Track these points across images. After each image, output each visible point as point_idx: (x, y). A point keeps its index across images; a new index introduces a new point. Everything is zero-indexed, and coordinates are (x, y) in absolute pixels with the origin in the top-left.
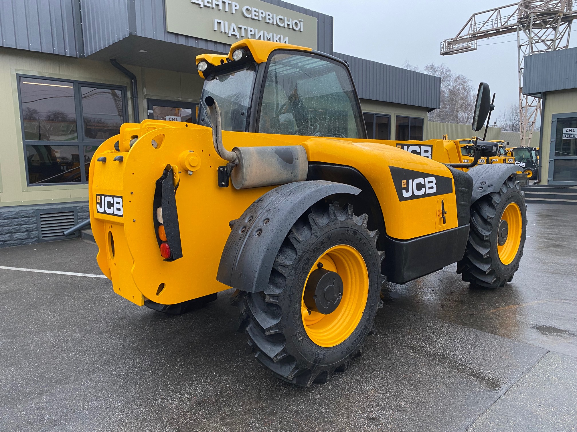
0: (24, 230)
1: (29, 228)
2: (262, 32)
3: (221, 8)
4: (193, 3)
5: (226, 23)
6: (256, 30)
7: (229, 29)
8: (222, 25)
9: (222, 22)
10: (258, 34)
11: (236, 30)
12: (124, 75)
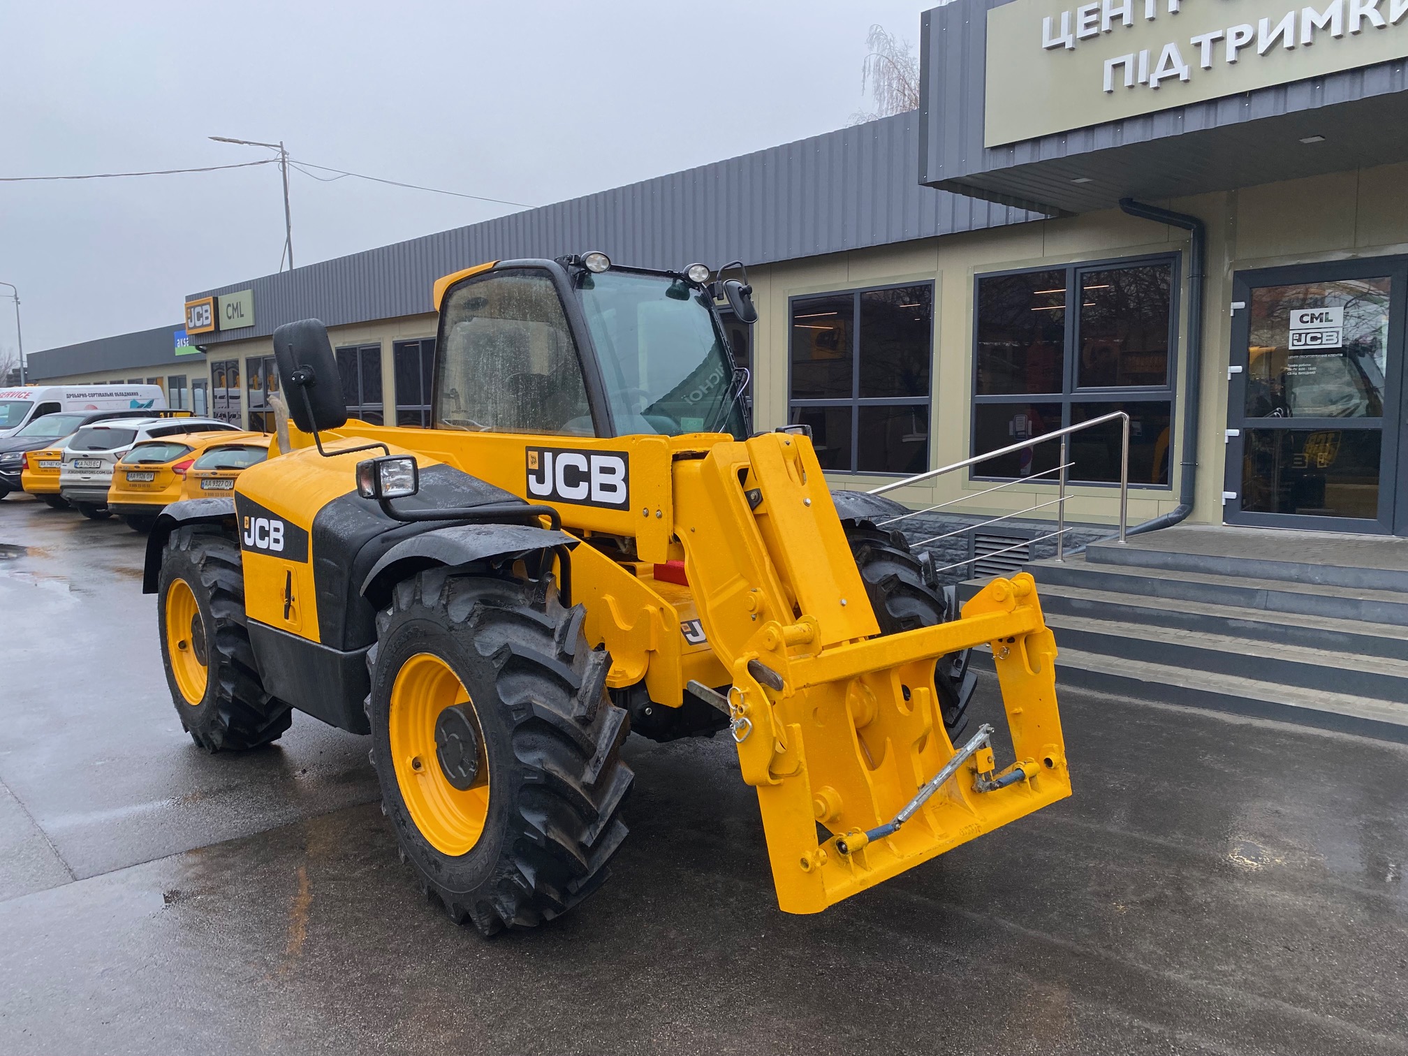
0: (949, 558)
1: (956, 555)
2: (1291, 16)
3: (1126, 20)
4: (1049, 48)
5: (1144, 55)
6: (1263, 24)
7: (1152, 68)
8: (1129, 68)
9: (1128, 59)
10: (1269, 34)
11: (1176, 60)
12: (1171, 227)
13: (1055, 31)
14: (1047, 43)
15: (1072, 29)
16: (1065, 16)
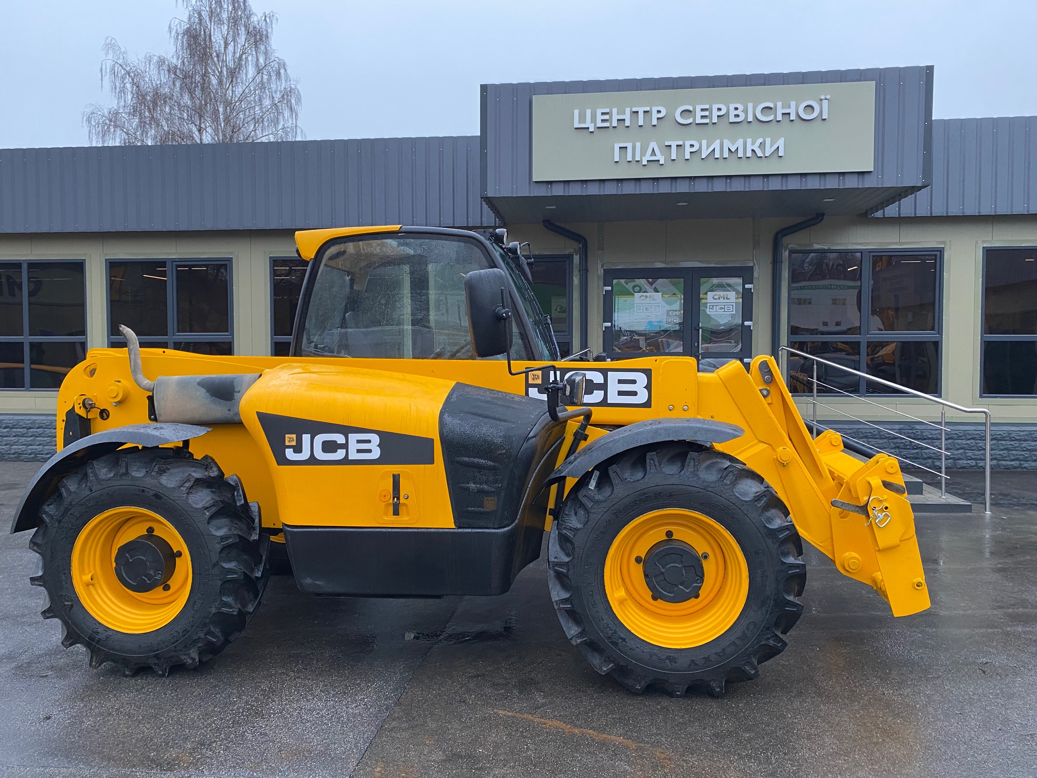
2: (718, 141)
3: (627, 123)
4: (576, 128)
5: (638, 145)
6: (704, 142)
7: (643, 154)
8: (630, 151)
9: (629, 146)
10: (707, 148)
11: (657, 151)
12: (566, 238)
13: (582, 118)
14: (577, 125)
15: (594, 119)
16: (589, 112)
